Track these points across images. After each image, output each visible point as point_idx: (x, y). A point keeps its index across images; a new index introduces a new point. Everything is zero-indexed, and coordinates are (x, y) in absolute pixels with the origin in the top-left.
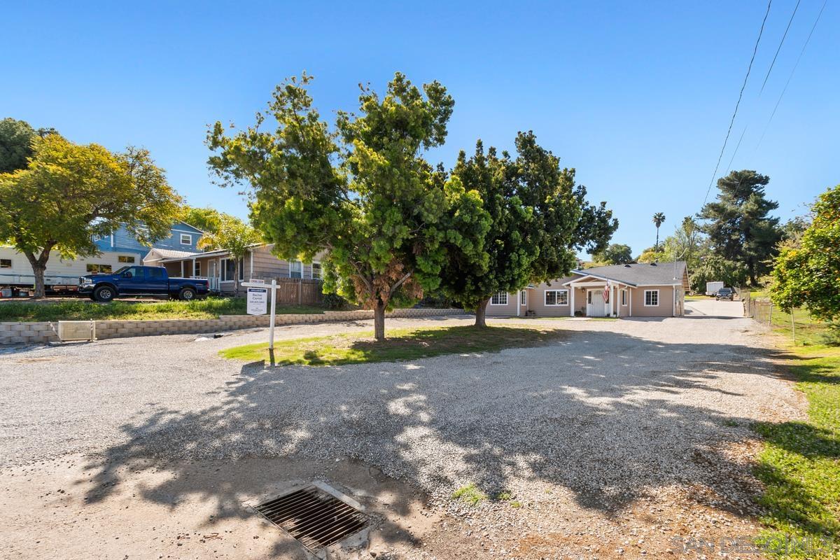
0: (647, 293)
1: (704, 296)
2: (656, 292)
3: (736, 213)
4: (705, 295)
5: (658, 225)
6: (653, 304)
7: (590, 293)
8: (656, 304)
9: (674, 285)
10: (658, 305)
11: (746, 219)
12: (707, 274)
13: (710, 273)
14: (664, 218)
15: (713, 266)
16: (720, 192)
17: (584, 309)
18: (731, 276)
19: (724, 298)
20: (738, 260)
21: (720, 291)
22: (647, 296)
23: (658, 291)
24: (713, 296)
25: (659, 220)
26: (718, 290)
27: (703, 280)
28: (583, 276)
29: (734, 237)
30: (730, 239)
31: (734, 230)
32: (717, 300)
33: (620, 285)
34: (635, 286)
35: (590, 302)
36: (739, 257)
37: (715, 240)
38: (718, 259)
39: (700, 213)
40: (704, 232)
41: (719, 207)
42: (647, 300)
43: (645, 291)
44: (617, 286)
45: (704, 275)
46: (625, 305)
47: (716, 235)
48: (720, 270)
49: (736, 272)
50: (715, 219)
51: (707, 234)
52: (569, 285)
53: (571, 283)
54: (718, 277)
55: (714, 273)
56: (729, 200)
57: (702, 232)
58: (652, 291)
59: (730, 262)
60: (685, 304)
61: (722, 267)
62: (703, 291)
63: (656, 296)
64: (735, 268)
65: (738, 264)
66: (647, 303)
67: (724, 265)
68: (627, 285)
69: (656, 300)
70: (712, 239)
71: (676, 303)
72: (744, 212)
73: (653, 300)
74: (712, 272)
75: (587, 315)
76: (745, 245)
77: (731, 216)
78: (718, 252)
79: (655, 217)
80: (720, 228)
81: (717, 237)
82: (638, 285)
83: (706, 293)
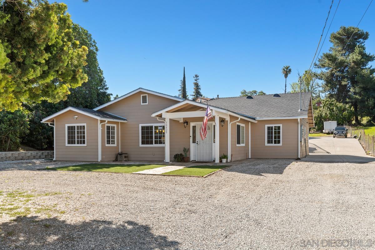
0: (269, 128)
1: (321, 134)
2: (279, 128)
3: (345, 62)
4: (322, 132)
5: (286, 76)
6: (275, 143)
7: (194, 127)
8: (279, 142)
9: (299, 118)
10: (281, 144)
11: (352, 68)
12: (324, 114)
13: (326, 114)
14: (290, 70)
15: (328, 108)
16: (332, 45)
17: (187, 150)
18: (342, 115)
19: (340, 136)
20: (347, 103)
21: (336, 129)
22: (269, 133)
23: (281, 125)
24: (328, 133)
25: (287, 72)
26: (335, 129)
27: (321, 120)
28: (179, 102)
29: (343, 83)
30: (340, 85)
31: (343, 77)
32: (334, 137)
33: (230, 116)
34: (254, 119)
35: (194, 141)
36: (348, 100)
37: (329, 85)
38: (332, 101)
39: (318, 63)
40: (321, 79)
41: (332, 57)
42: (268, 137)
43: (266, 126)
44: (228, 119)
45: (321, 115)
46: (242, 145)
47: (330, 81)
48: (334, 111)
49: (345, 113)
50: (329, 68)
51: (323, 81)
52: (160, 116)
53: (163, 112)
54: (332, 117)
55: (329, 113)
56: (339, 51)
57: (319, 79)
58: (273, 125)
59: (341, 104)
60: (310, 141)
61: (335, 108)
62: (320, 129)
63: (279, 133)
64: (345, 110)
65: (347, 106)
66: (269, 142)
67: (337, 107)
68: (240, 117)
69: (279, 137)
70: (327, 85)
71: (301, 142)
72: (351, 61)
73: (275, 138)
74: (328, 113)
75: (192, 158)
76: (352, 90)
77: (341, 65)
78: (331, 96)
79: (284, 70)
80: (332, 75)
81: (330, 83)
82: (258, 118)
83: (324, 131)
